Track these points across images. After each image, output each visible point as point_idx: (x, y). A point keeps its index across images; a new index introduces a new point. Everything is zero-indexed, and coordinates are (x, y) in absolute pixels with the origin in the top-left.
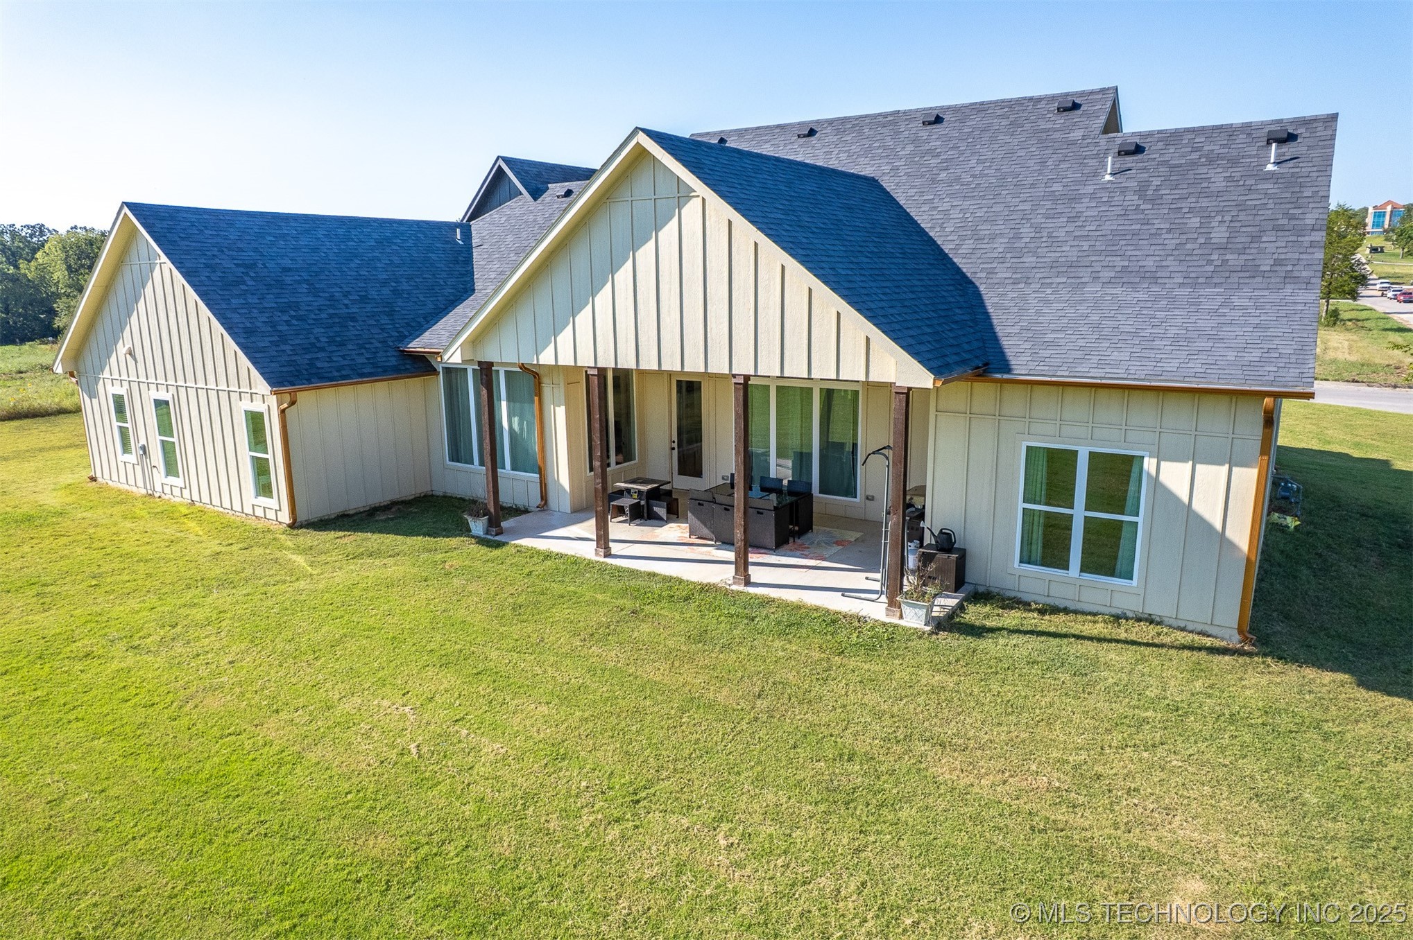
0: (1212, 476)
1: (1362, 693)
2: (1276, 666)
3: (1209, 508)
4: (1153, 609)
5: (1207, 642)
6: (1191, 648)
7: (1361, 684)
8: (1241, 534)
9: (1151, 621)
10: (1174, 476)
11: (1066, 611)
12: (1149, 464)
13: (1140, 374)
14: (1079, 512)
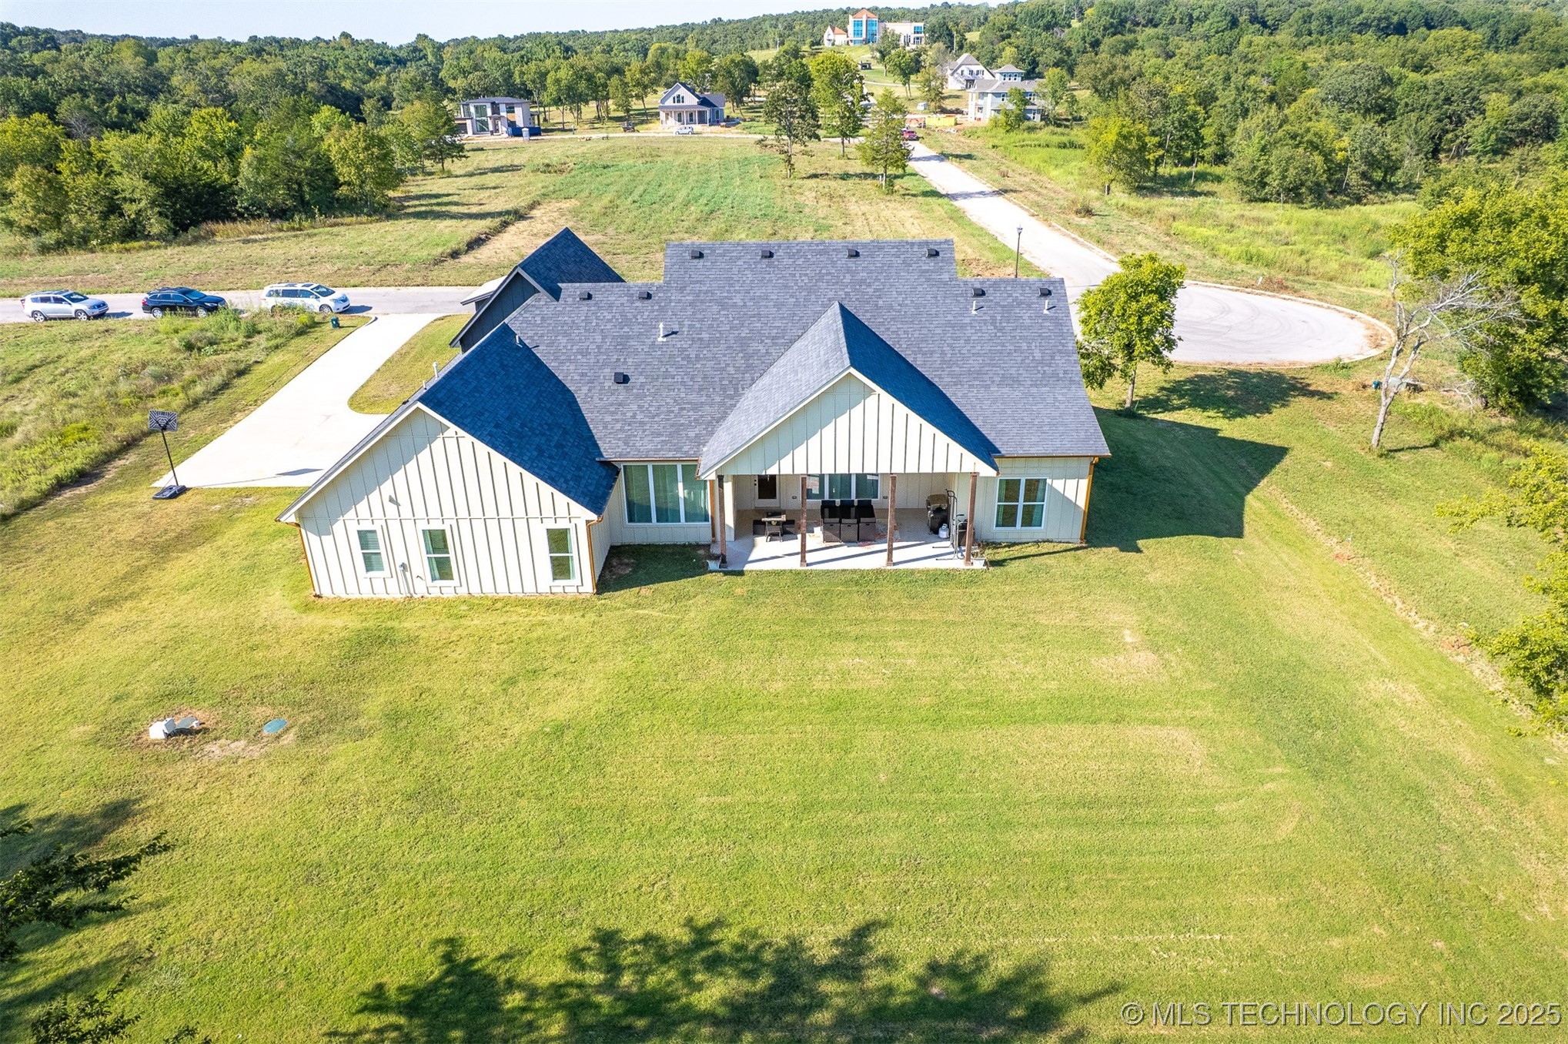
0: (1071, 483)
1: (1124, 554)
2: (1096, 550)
3: (1070, 494)
4: (1050, 537)
5: (1071, 546)
6: (1066, 551)
7: (1122, 550)
8: (1082, 502)
9: (1048, 541)
10: (1058, 484)
11: (1018, 544)
12: (1049, 481)
13: (1050, 451)
14: (1021, 503)
